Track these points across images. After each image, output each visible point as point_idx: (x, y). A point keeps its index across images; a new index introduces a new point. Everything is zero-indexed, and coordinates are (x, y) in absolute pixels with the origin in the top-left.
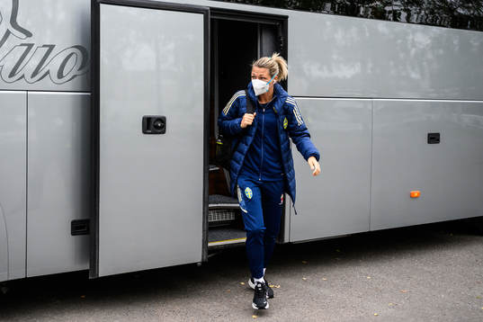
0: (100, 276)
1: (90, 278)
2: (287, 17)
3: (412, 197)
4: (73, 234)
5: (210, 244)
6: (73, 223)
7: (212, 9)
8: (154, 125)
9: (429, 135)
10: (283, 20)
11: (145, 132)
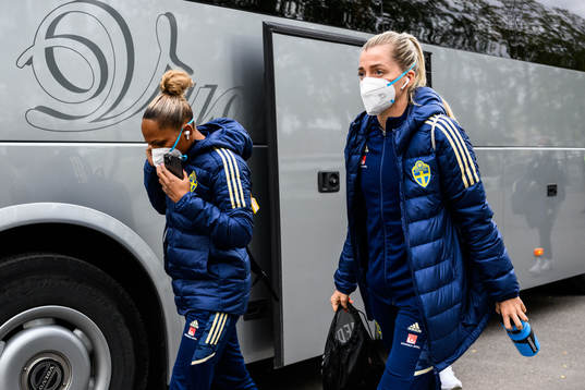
0: (285, 364)
1: (275, 368)
2: (430, 55)
4: (245, 319)
8: (329, 182)
11: (321, 191)
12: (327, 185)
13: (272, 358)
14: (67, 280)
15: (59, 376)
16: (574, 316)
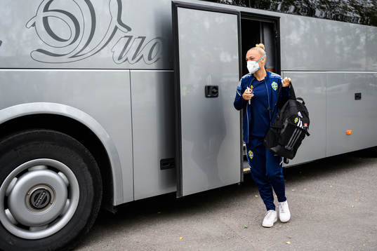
0: (184, 195)
1: (177, 197)
2: (279, 18)
3: (348, 134)
4: (161, 169)
5: (244, 170)
6: (161, 161)
7: (241, 12)
8: (212, 92)
9: (356, 94)
10: (277, 20)
11: (207, 97)
12: (211, 93)
13: (176, 192)
14: (53, 144)
15: (48, 198)
16: (372, 170)
